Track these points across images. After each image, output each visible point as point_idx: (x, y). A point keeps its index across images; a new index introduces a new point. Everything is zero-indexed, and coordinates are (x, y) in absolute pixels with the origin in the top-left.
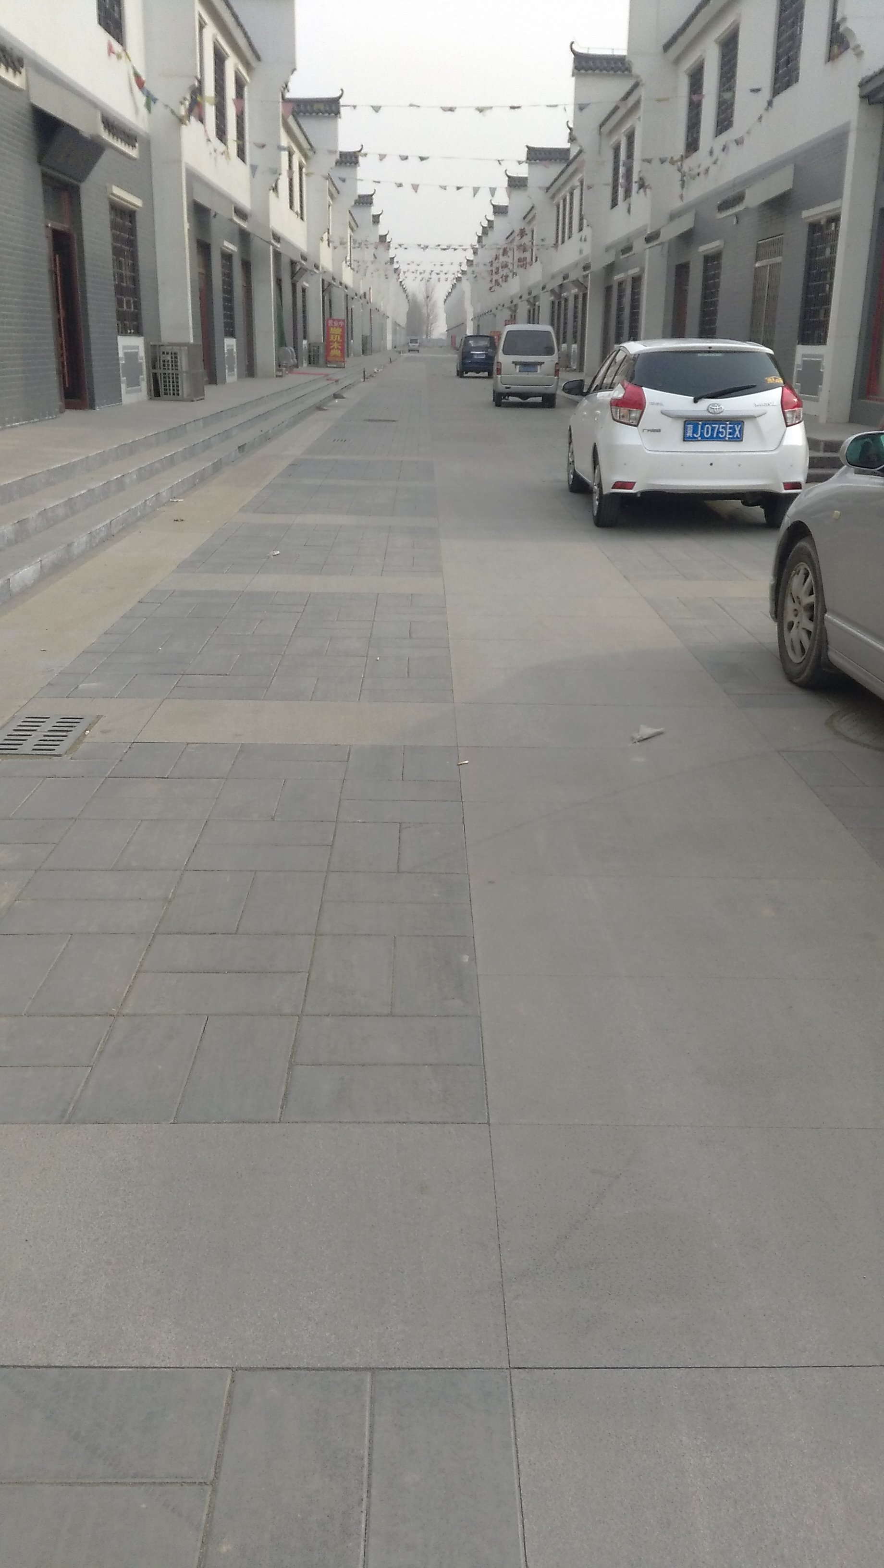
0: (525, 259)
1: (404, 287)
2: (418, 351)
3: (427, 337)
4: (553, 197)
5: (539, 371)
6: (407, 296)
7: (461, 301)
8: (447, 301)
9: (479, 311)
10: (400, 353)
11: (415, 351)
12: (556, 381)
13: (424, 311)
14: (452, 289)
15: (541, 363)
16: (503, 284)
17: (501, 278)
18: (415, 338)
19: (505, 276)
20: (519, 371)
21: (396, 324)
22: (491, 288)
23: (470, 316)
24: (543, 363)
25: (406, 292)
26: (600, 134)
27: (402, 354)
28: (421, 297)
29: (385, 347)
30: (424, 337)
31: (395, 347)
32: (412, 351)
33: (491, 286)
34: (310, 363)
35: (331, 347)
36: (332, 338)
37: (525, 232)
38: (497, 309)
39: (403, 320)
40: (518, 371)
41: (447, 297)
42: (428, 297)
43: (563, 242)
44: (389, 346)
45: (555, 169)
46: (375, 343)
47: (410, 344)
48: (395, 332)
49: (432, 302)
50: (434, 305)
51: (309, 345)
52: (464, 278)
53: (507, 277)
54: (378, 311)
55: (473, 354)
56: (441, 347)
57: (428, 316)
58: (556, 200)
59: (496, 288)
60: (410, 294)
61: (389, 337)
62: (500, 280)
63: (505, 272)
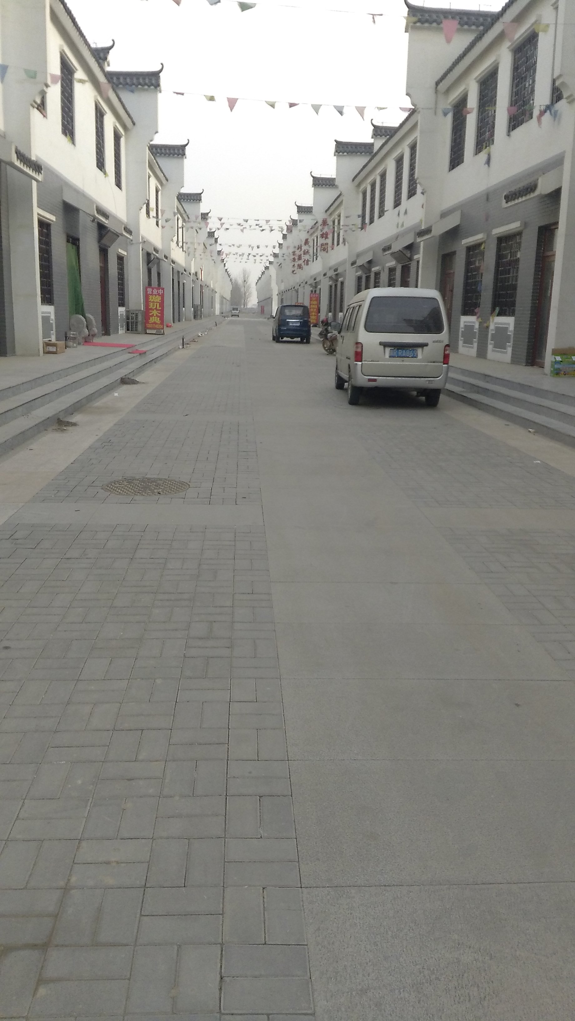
0: (327, 244)
1: (229, 273)
2: (238, 316)
3: (244, 306)
4: (359, 185)
5: (420, 357)
6: (231, 280)
7: (268, 283)
8: (258, 284)
9: (283, 288)
10: (225, 317)
11: (236, 316)
12: (444, 370)
13: (242, 290)
14: (261, 276)
15: (422, 345)
16: (305, 267)
17: (304, 262)
18: (237, 307)
19: (306, 261)
20: (390, 357)
21: (222, 298)
22: (293, 271)
23: (275, 292)
24: (426, 345)
25: (230, 277)
26: (436, 91)
27: (226, 318)
28: (240, 281)
29: (214, 314)
30: (242, 307)
31: (222, 313)
32: (234, 316)
33: (294, 270)
34: (128, 330)
35: (150, 314)
36: (151, 305)
37: (327, 222)
38: (300, 286)
39: (228, 296)
40: (387, 356)
41: (258, 281)
42: (245, 281)
43: (372, 221)
44: (217, 312)
45: (359, 162)
46: (205, 310)
47: (232, 311)
48: (222, 303)
49: (248, 284)
50: (249, 287)
51: (127, 312)
52: (271, 267)
53: (308, 261)
54: (208, 286)
55: (288, 321)
56: (254, 313)
57: (245, 294)
58: (362, 187)
59: (298, 271)
60: (233, 279)
61: (217, 306)
62: (303, 264)
63: (306, 257)
